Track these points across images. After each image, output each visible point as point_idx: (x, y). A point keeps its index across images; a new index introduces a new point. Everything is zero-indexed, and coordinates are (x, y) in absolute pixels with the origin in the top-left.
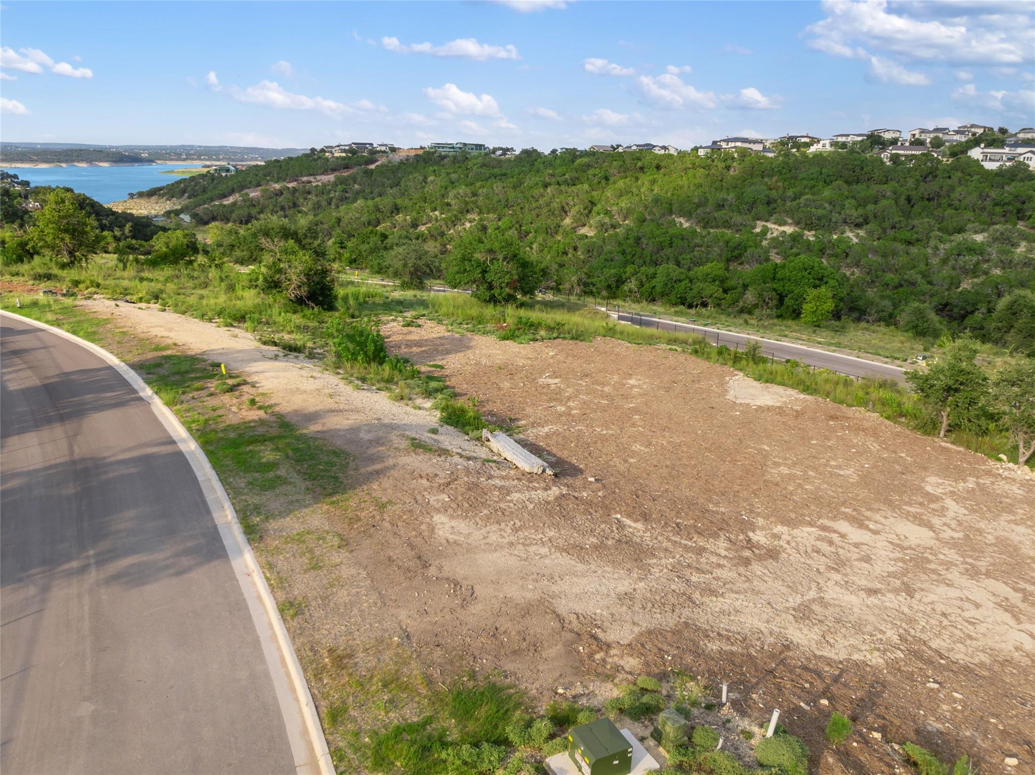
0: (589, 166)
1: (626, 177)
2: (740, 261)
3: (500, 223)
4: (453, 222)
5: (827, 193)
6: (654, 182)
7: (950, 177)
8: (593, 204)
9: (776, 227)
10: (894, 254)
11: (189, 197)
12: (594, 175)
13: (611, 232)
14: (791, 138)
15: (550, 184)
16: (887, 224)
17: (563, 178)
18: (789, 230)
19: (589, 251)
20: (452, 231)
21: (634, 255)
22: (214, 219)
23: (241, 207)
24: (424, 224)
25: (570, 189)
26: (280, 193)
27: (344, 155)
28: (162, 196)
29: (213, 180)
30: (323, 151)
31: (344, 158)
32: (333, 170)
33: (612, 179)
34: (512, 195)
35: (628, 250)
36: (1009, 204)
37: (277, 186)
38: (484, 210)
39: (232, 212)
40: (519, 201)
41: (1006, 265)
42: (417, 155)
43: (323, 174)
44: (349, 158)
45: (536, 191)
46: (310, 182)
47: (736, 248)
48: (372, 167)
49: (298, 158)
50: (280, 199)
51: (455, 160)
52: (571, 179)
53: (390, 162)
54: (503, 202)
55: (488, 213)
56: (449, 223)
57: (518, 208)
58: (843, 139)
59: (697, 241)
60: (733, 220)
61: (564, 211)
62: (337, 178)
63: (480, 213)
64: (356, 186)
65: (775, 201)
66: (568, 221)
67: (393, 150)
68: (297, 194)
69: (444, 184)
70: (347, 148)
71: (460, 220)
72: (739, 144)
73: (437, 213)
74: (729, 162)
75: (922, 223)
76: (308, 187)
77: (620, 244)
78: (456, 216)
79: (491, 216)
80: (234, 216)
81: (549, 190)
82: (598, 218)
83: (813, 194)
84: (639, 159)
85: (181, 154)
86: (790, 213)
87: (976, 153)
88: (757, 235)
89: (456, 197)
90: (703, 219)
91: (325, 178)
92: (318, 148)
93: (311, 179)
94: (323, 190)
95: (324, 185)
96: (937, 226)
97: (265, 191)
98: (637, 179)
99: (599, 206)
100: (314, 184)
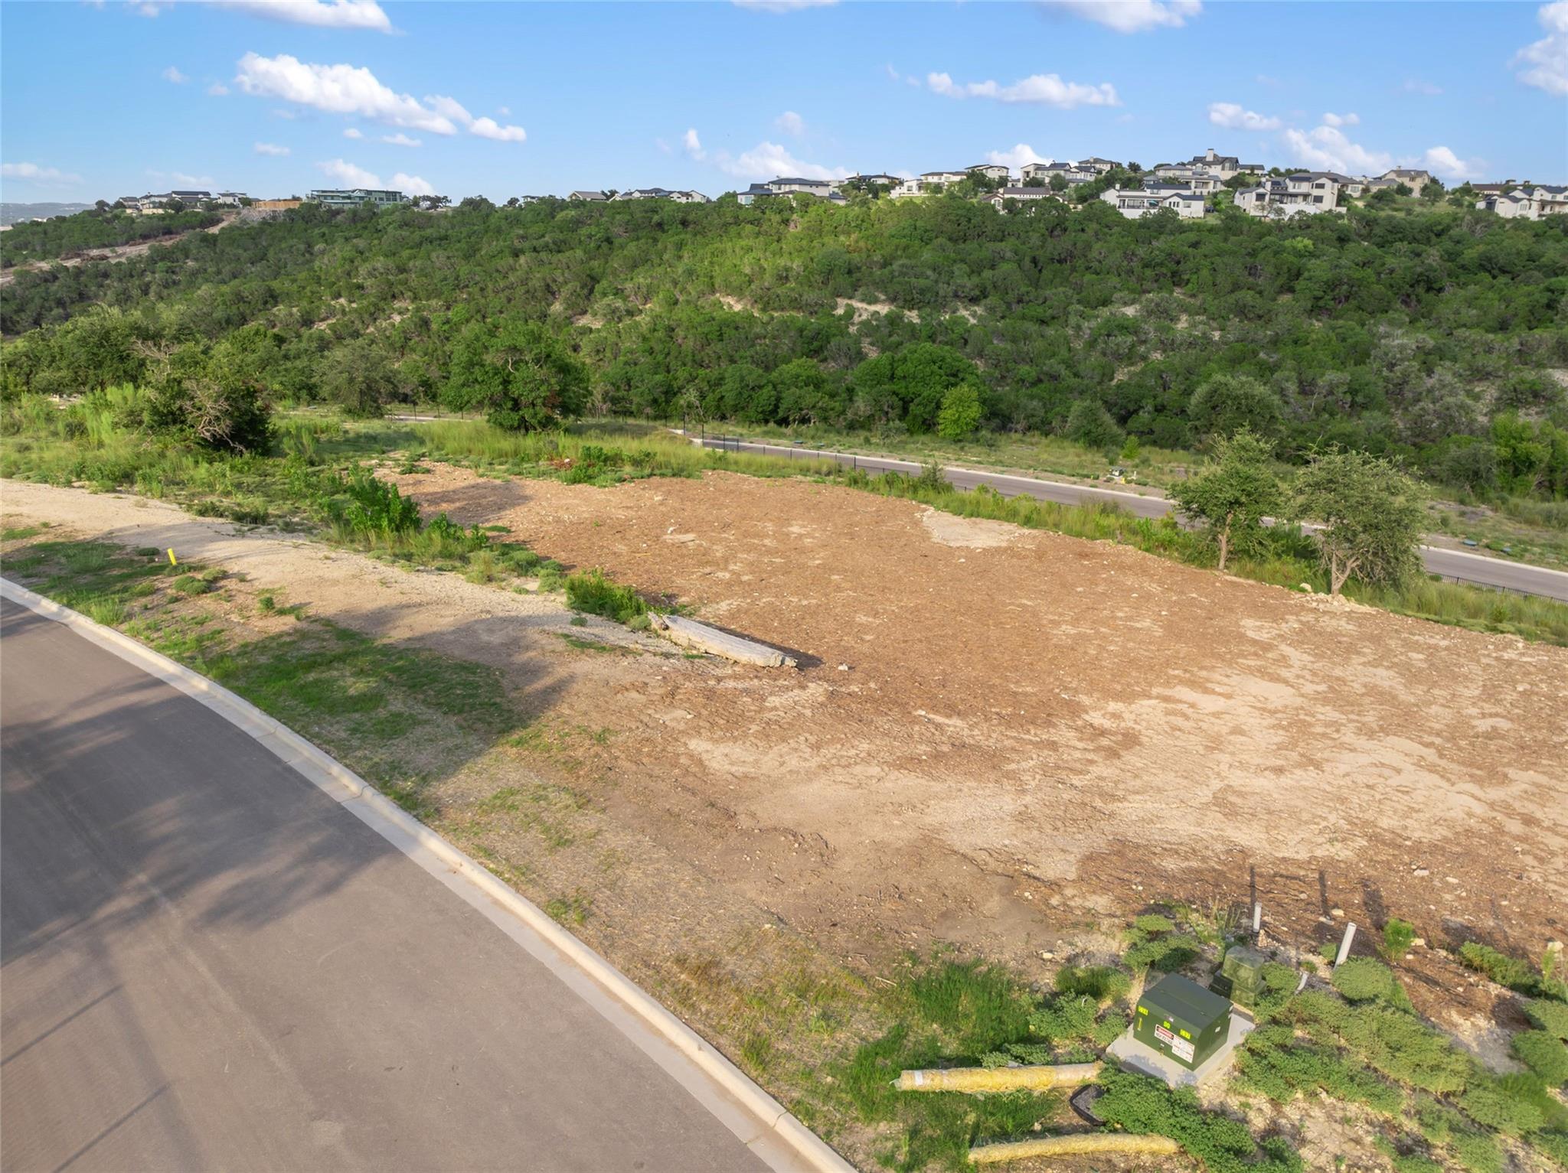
0: (578, 223)
1: (638, 239)
2: (822, 357)
3: (450, 314)
4: (372, 314)
5: (927, 255)
6: (680, 246)
7: (1083, 230)
8: (594, 279)
9: (864, 306)
10: (1026, 337)
12: (590, 237)
13: (627, 321)
14: (862, 179)
15: (522, 252)
16: (1011, 297)
17: (542, 241)
18: (883, 309)
19: (598, 351)
20: (371, 329)
21: (668, 354)
24: (323, 320)
25: (556, 258)
26: (52, 277)
27: (161, 211)
30: (119, 205)
31: (162, 218)
32: (145, 237)
33: (617, 242)
34: (464, 270)
35: (658, 347)
36: (1161, 264)
37: (45, 266)
38: (421, 294)
40: (477, 278)
41: (1167, 346)
42: (290, 211)
43: (126, 243)
44: (171, 217)
45: (502, 262)
46: (104, 258)
47: (814, 338)
48: (215, 230)
49: (75, 219)
50: (54, 287)
51: (355, 217)
52: (554, 243)
53: (244, 222)
54: (451, 280)
55: (428, 299)
56: (366, 316)
57: (477, 289)
58: (934, 180)
59: (758, 330)
60: (805, 297)
61: (550, 291)
62: (153, 250)
63: (415, 298)
64: (190, 263)
65: (859, 268)
66: (557, 307)
67: (247, 202)
68: (83, 279)
69: (347, 255)
70: (164, 200)
71: (384, 310)
72: (796, 187)
73: (342, 300)
74: (786, 214)
75: (1057, 293)
76: (102, 265)
77: (645, 339)
78: (375, 305)
79: (434, 302)
81: (522, 260)
82: (606, 300)
83: (909, 258)
84: (654, 211)
86: (882, 285)
87: (1111, 197)
88: (840, 318)
89: (371, 274)
90: (761, 298)
91: (133, 251)
92: (111, 201)
93: (107, 252)
94: (130, 271)
95: (132, 263)
96: (1076, 297)
97: (22, 275)
98: (655, 240)
99: (604, 283)
100: (113, 261)
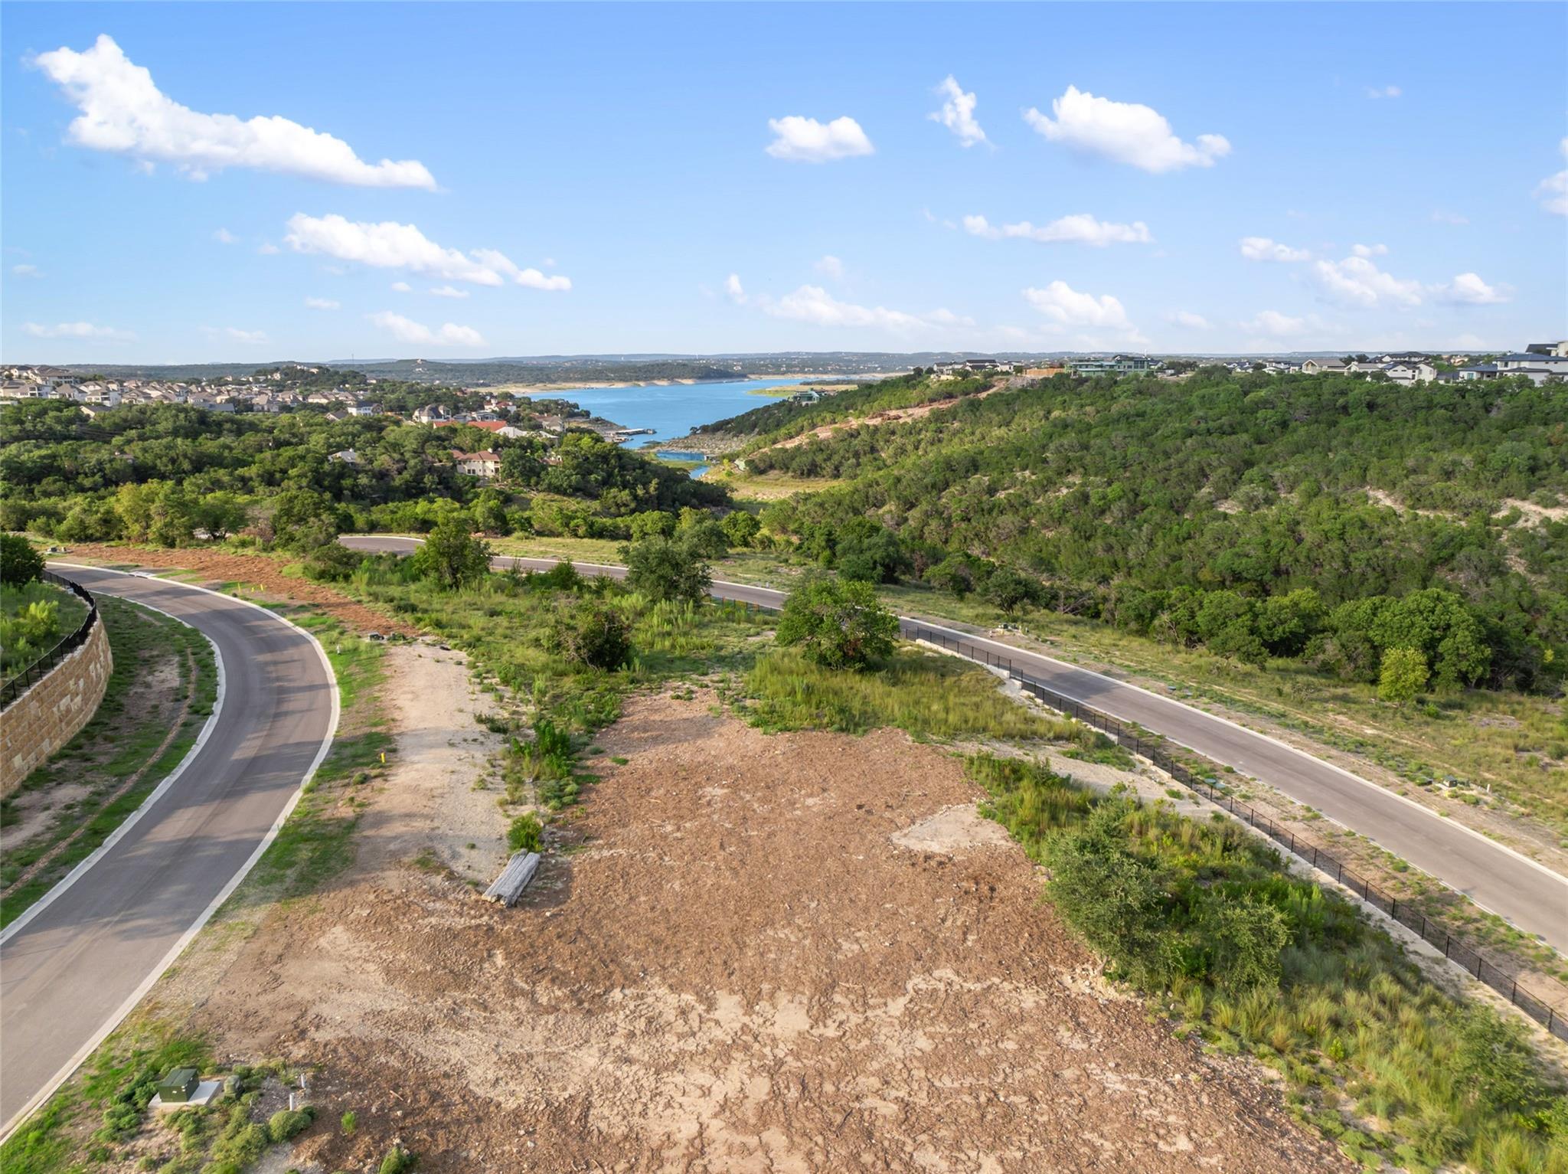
0: (1264, 403)
1: (1316, 422)
3: (1109, 490)
4: (1044, 486)
6: (1356, 430)
8: (1248, 464)
9: (1535, 509)
11: (759, 434)
12: (1266, 420)
13: (1264, 510)
15: (1194, 433)
17: (1217, 423)
20: (1040, 500)
22: (772, 467)
23: (806, 453)
24: (1005, 489)
25: (1224, 440)
26: (856, 433)
27: (952, 378)
28: (728, 431)
29: (790, 410)
31: (949, 383)
32: (932, 401)
33: (1292, 425)
34: (1134, 448)
35: (1275, 541)
37: (856, 423)
38: (1091, 470)
39: (793, 459)
40: (1143, 458)
43: (916, 406)
44: (958, 383)
45: (1172, 443)
46: (898, 418)
48: (983, 395)
50: (855, 442)
52: (1230, 425)
54: (1119, 459)
55: (1096, 475)
56: (1040, 488)
57: (1139, 468)
60: (1462, 496)
61: (1203, 475)
62: (933, 412)
63: (1085, 474)
64: (955, 424)
66: (1205, 491)
68: (878, 435)
70: (959, 367)
71: (1055, 484)
72: (1525, 365)
73: (1027, 473)
76: (894, 424)
77: (1265, 531)
78: (1050, 478)
79: (1098, 479)
80: (794, 465)
81: (1189, 442)
82: (1250, 487)
85: (780, 366)
89: (1057, 450)
90: (1411, 494)
91: (917, 412)
93: (900, 413)
94: (912, 430)
95: (915, 422)
97: (835, 431)
98: (1333, 424)
99: (1255, 469)
100: (901, 421)
